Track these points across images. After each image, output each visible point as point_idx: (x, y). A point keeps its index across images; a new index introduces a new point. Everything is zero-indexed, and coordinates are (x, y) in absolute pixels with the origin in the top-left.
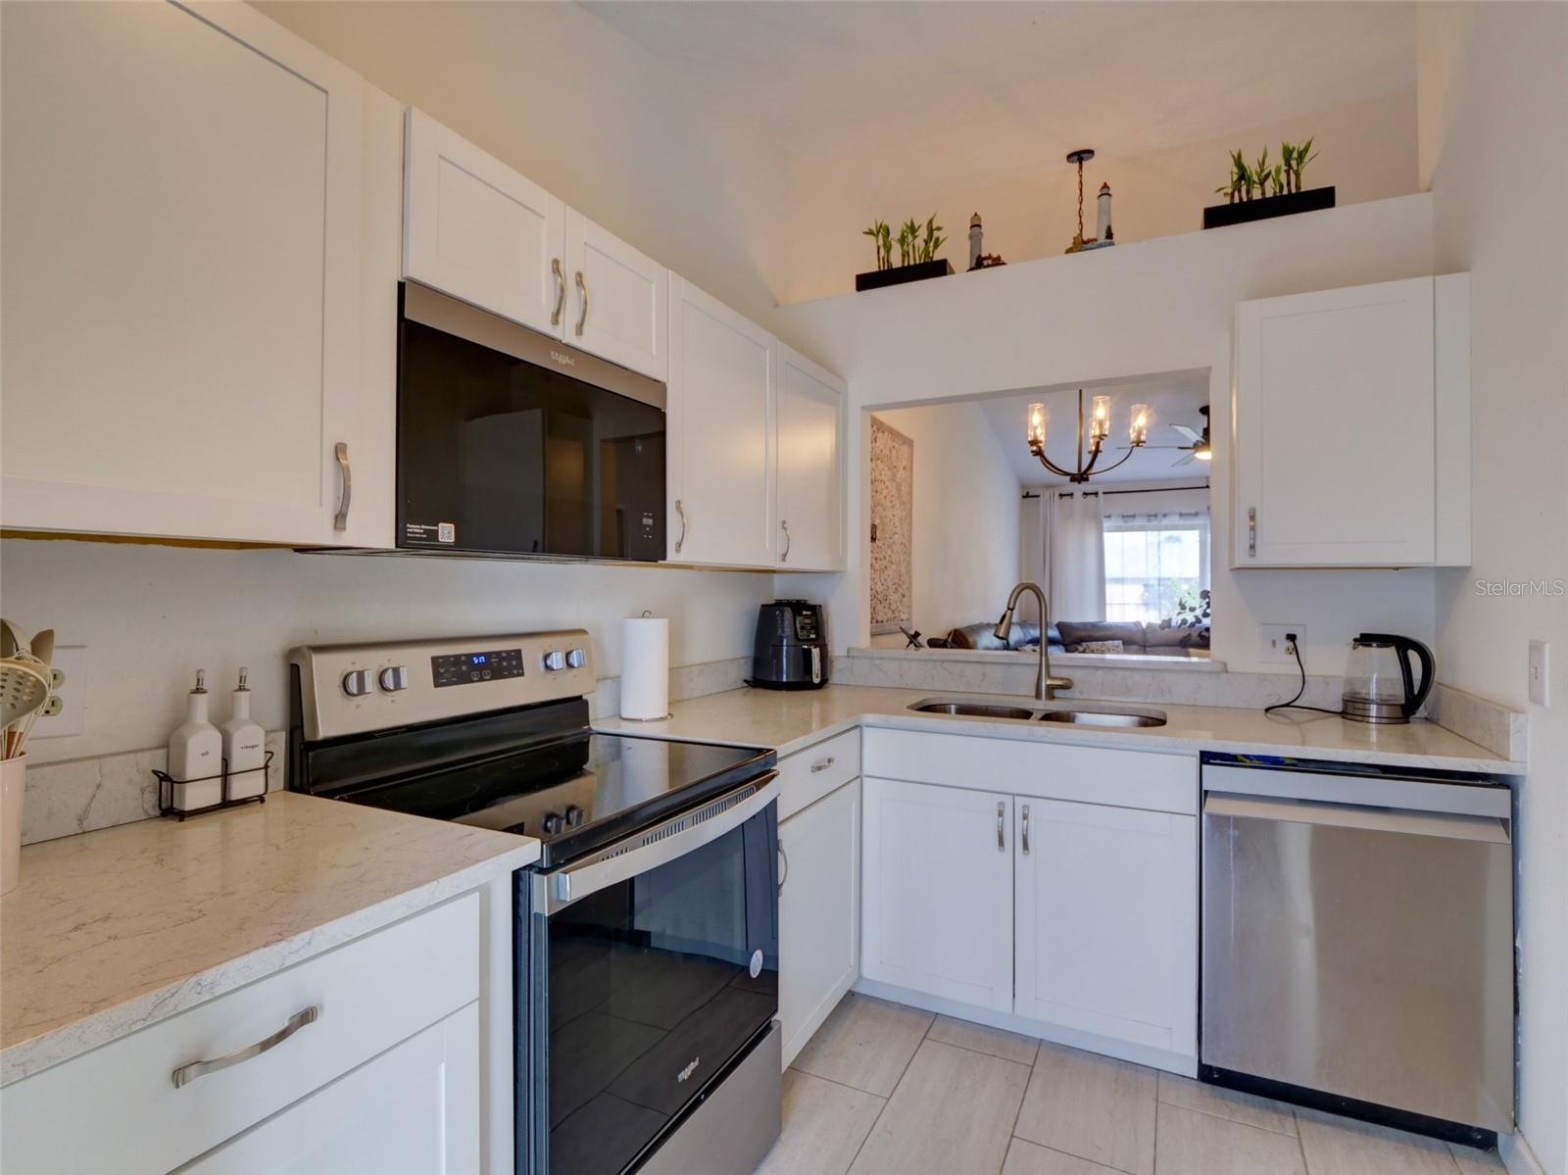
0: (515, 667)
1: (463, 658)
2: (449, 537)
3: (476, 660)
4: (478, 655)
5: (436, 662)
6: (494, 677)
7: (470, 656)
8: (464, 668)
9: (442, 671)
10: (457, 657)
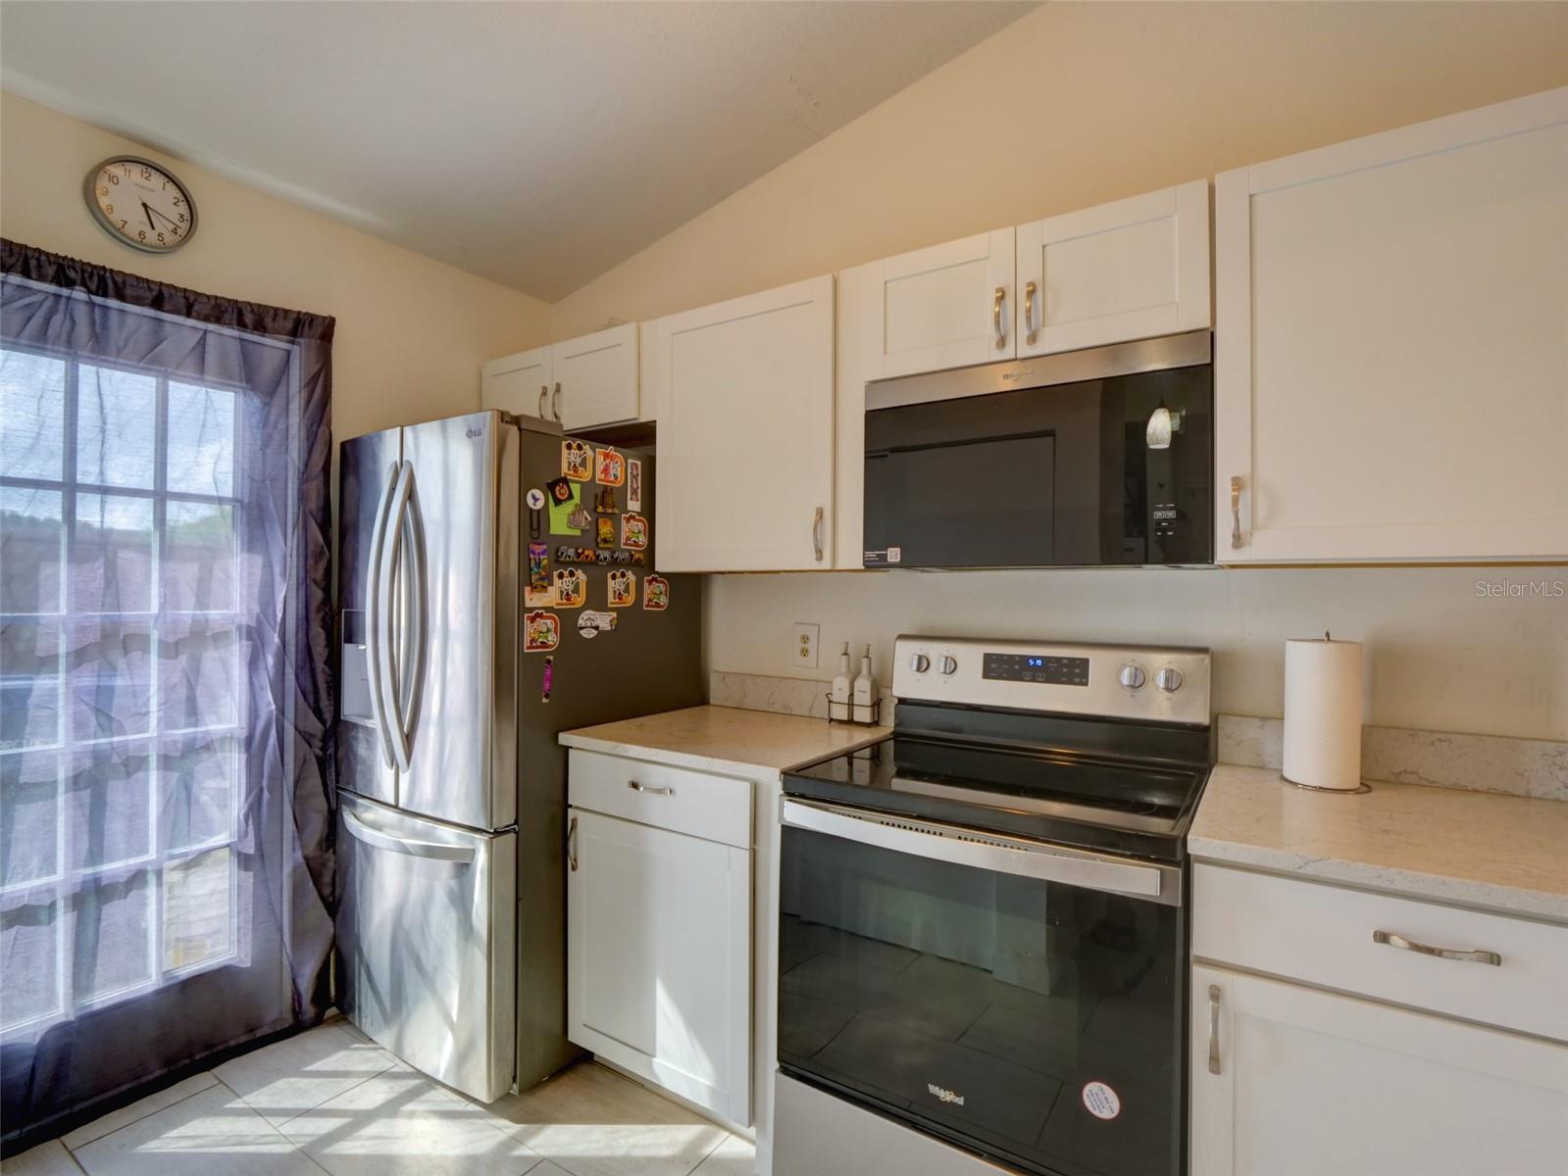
0: (1078, 675)
1: (1017, 658)
2: (897, 558)
3: (1031, 662)
4: (1035, 658)
5: (988, 658)
6: (1048, 681)
7: (1025, 658)
8: (1017, 667)
9: (994, 666)
10: (1012, 657)
